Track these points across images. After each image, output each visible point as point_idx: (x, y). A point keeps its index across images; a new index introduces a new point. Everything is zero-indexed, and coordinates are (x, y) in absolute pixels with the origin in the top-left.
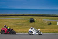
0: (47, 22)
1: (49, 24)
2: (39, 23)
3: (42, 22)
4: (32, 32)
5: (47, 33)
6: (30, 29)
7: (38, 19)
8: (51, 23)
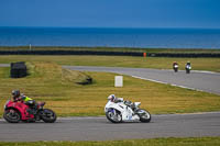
0: (75, 74)
1: (84, 84)
2: (45, 79)
3: (59, 77)
4: (119, 112)
5: (74, 115)
6: (110, 103)
7: (42, 65)
8: (91, 80)
